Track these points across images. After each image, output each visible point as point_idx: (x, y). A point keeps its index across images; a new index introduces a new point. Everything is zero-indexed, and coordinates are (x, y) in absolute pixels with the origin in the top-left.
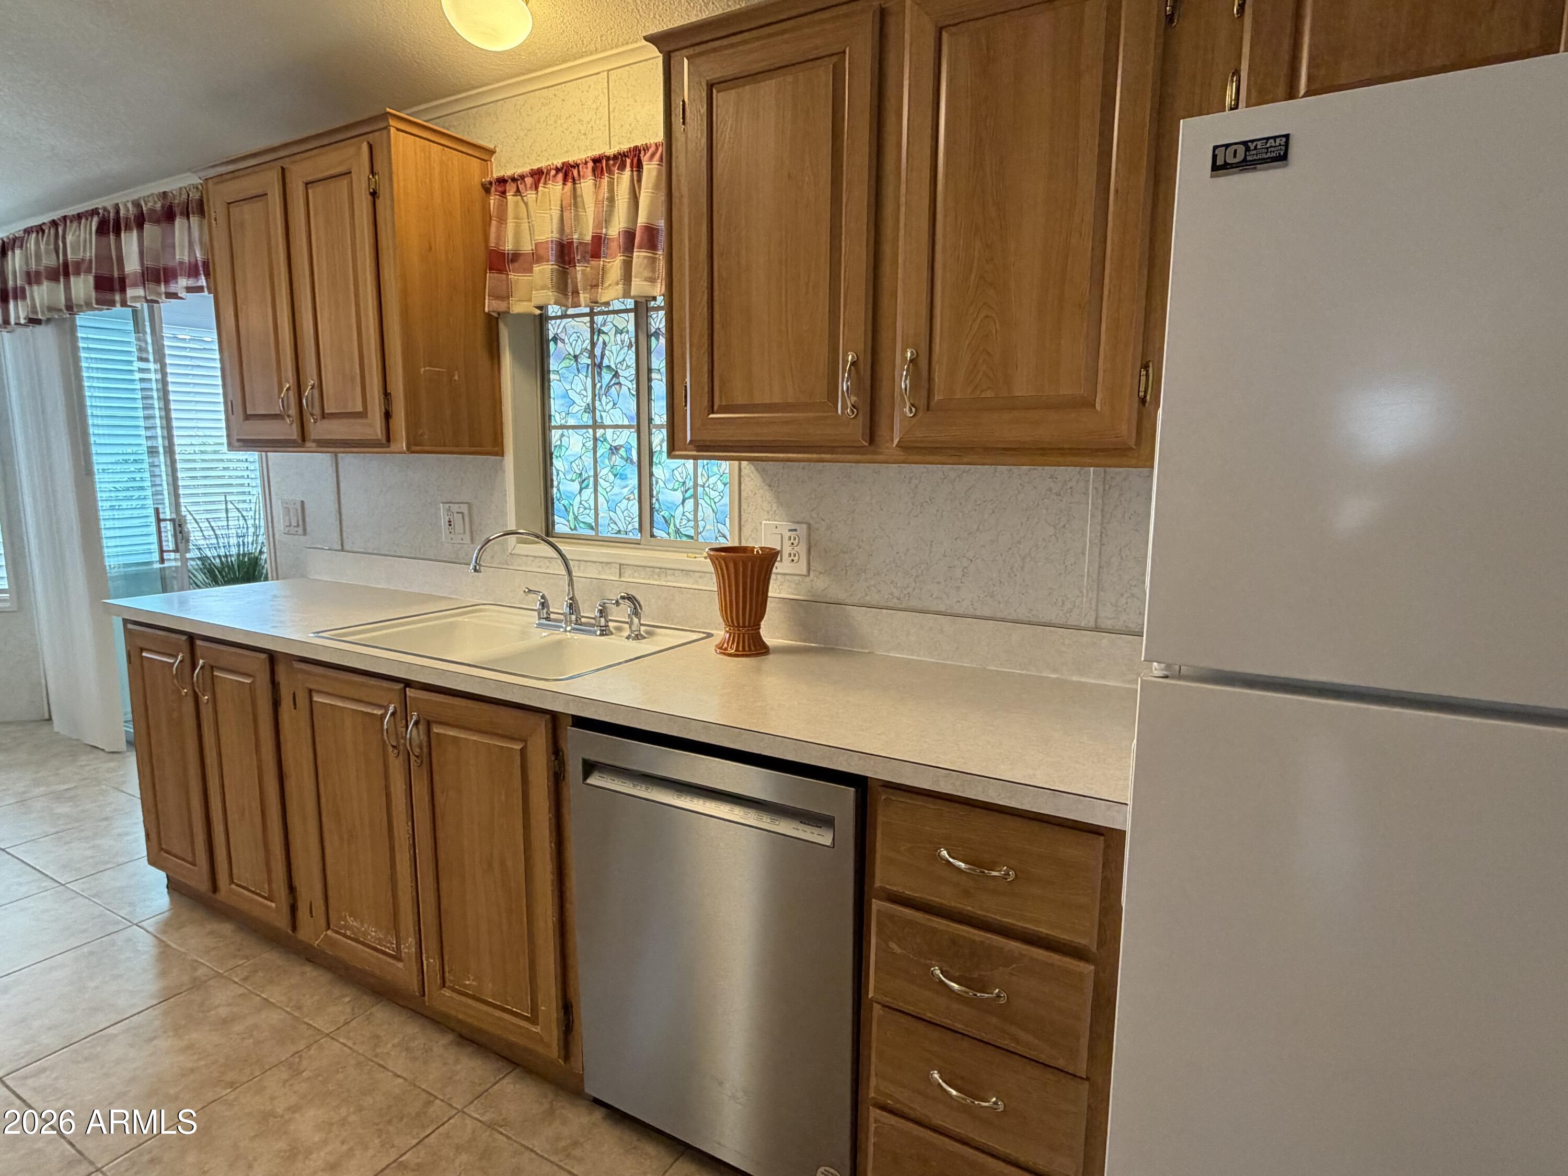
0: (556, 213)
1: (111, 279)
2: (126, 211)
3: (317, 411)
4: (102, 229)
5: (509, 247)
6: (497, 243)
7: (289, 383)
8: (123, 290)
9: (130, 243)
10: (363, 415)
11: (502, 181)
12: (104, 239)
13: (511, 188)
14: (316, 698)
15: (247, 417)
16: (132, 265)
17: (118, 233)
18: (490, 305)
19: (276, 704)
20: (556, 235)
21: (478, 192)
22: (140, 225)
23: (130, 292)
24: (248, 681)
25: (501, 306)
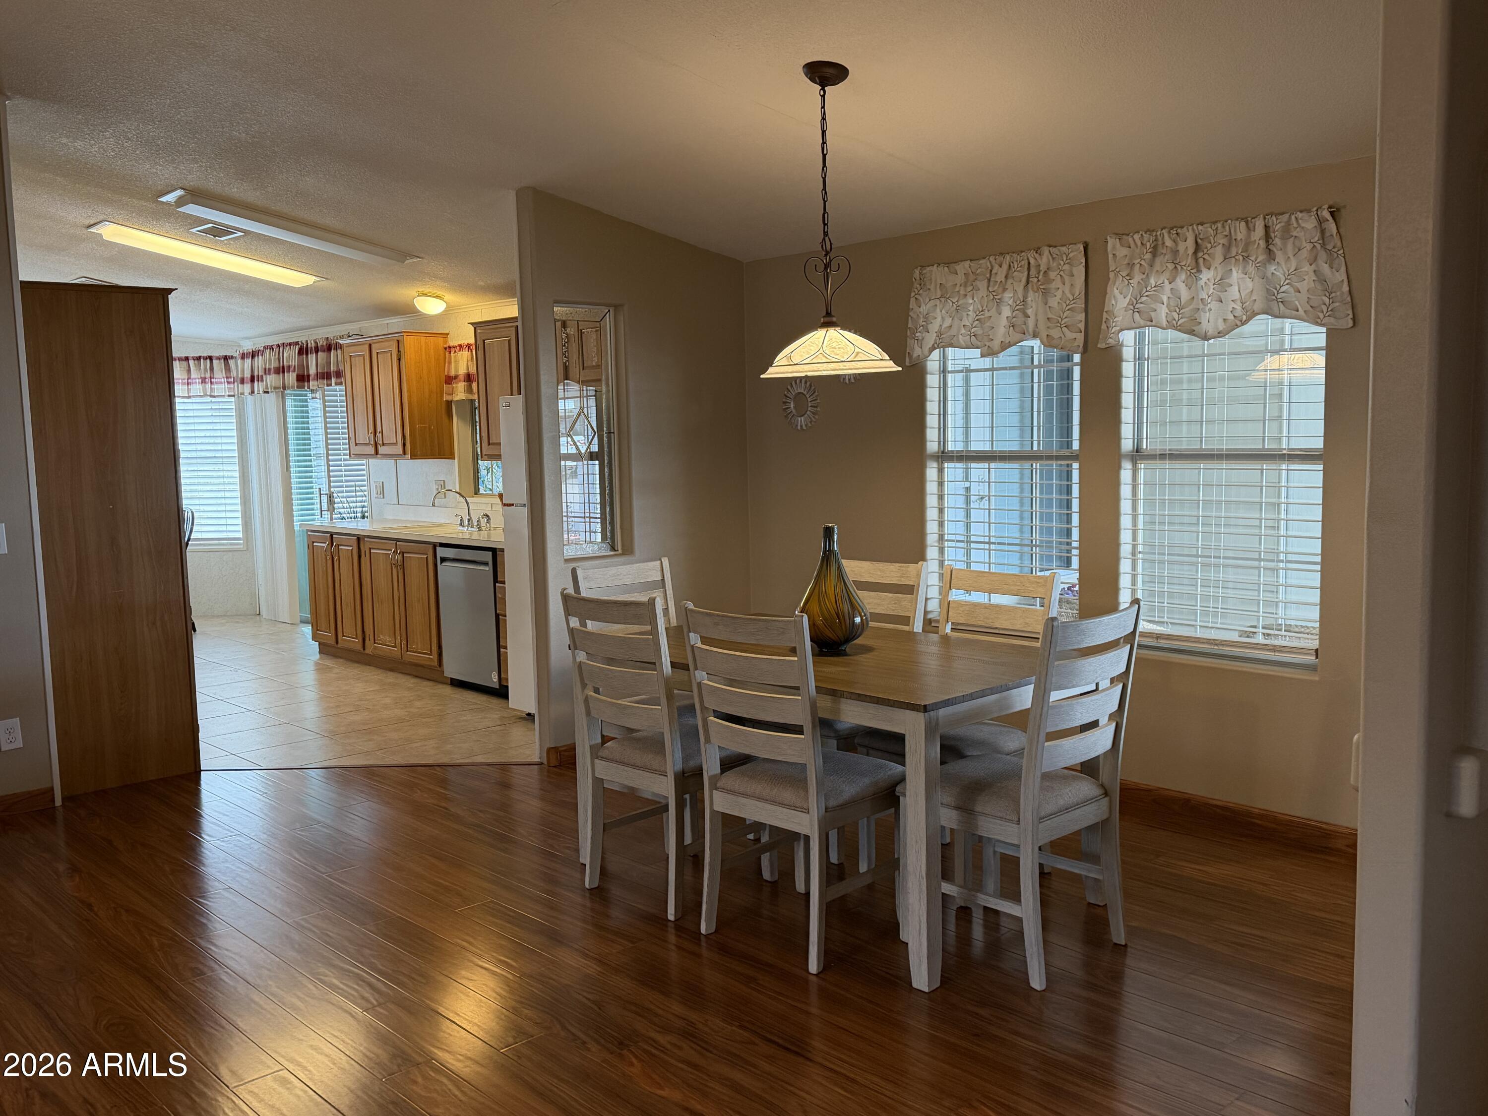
0: (465, 363)
1: (303, 376)
2: (312, 344)
3: (381, 443)
4: (300, 352)
5: (453, 373)
6: (448, 372)
7: (371, 429)
8: (308, 381)
9: (312, 358)
10: (396, 444)
11: (450, 347)
12: (301, 357)
13: (453, 350)
14: (372, 551)
15: (356, 444)
16: (312, 371)
17: (307, 354)
18: (446, 398)
19: (360, 557)
20: (466, 371)
21: (442, 351)
22: (317, 352)
23: (311, 383)
24: (351, 548)
25: (449, 398)
